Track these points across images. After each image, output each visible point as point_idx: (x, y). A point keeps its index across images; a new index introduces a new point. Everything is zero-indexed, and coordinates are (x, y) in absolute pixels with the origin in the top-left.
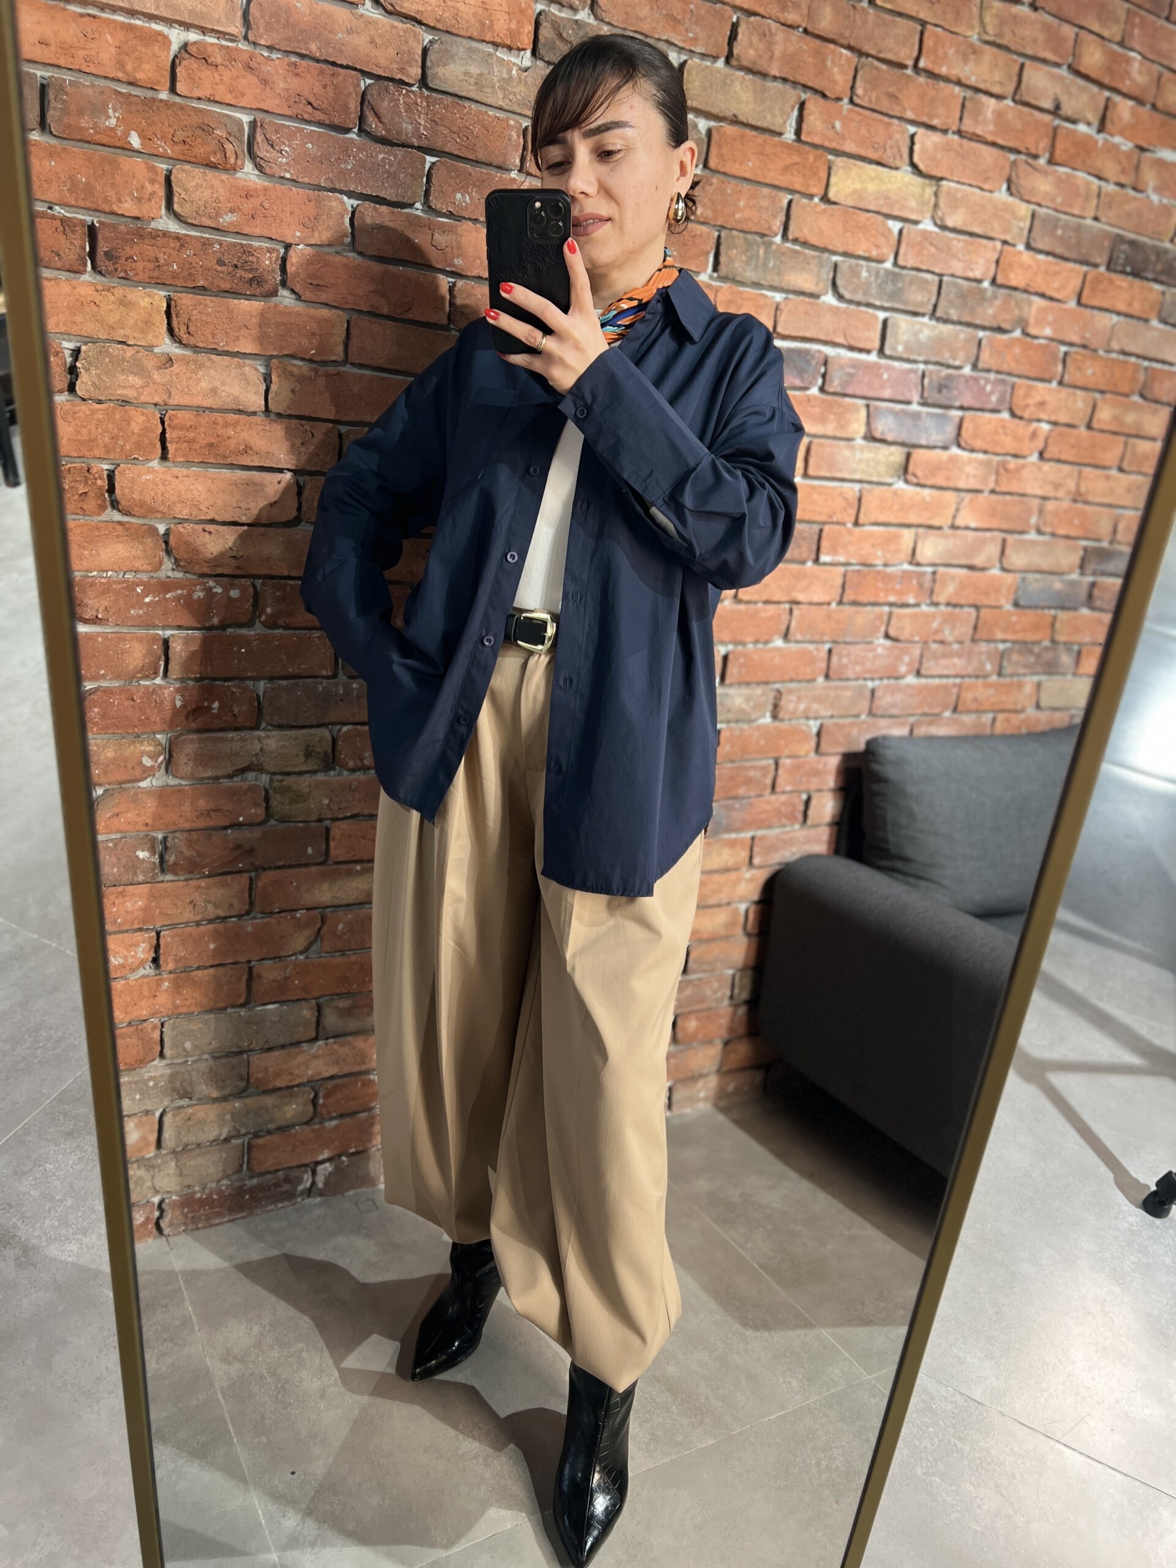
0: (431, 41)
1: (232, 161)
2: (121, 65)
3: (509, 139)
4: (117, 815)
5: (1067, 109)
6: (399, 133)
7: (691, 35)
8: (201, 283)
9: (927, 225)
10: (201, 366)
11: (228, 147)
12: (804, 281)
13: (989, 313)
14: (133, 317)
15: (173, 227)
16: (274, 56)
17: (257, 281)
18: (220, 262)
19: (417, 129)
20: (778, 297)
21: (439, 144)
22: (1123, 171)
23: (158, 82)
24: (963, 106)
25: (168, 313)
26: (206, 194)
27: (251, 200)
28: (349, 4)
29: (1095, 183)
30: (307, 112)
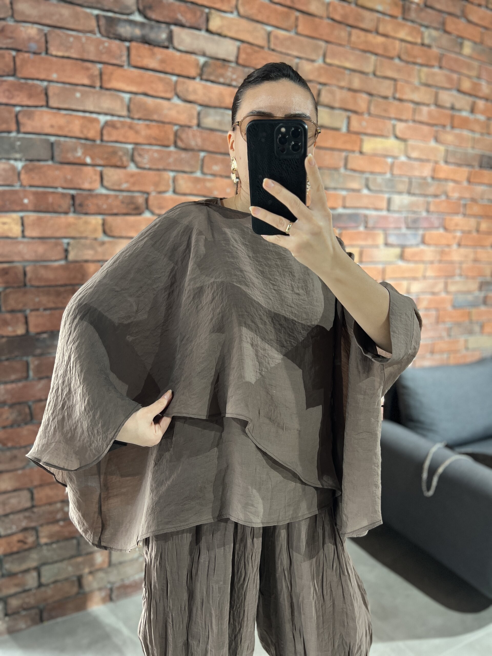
0: (201, 110)
1: (125, 163)
2: (82, 132)
5: (457, 107)
6: (191, 146)
8: (115, 211)
9: (403, 159)
10: (116, 244)
11: (125, 159)
12: (355, 185)
13: (431, 190)
14: (90, 228)
15: (104, 191)
16: (141, 122)
17: (136, 208)
18: (122, 202)
19: (197, 143)
20: (344, 193)
21: (206, 148)
22: (482, 128)
23: (97, 137)
24: (414, 111)
25: (103, 225)
26: (116, 178)
27: (134, 178)
28: (168, 99)
29: (470, 134)
30: (154, 142)
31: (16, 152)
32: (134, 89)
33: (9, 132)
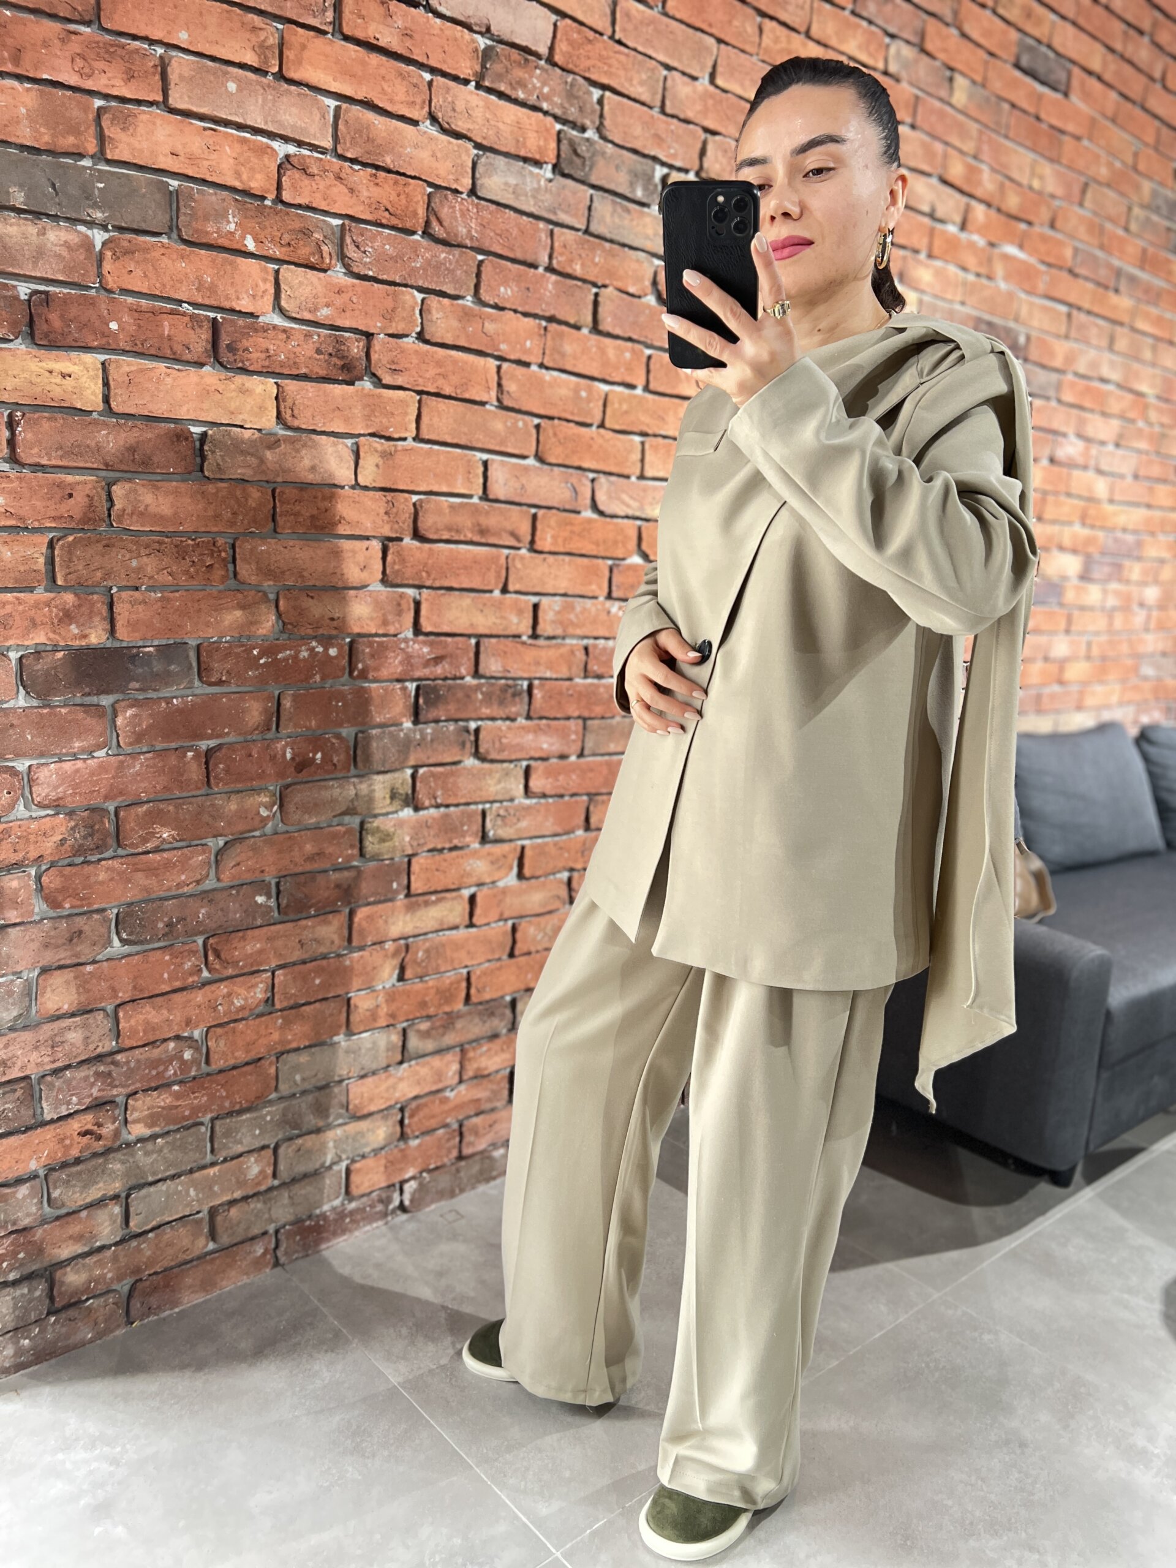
0: (477, 155)
1: (327, 261)
2: (238, 175)
3: (540, 240)
4: (238, 864)
5: (939, 214)
6: (456, 235)
7: (672, 151)
8: (303, 371)
10: (305, 445)
11: (325, 248)
14: (250, 402)
15: (277, 320)
16: (357, 167)
17: (347, 367)
18: (319, 351)
19: (469, 231)
21: (486, 245)
22: (980, 264)
23: (268, 191)
25: (277, 398)
26: (306, 291)
27: (343, 295)
28: (414, 123)
29: (961, 274)
30: (385, 218)
31: (95, 206)
32: (348, 92)
33: (81, 156)
